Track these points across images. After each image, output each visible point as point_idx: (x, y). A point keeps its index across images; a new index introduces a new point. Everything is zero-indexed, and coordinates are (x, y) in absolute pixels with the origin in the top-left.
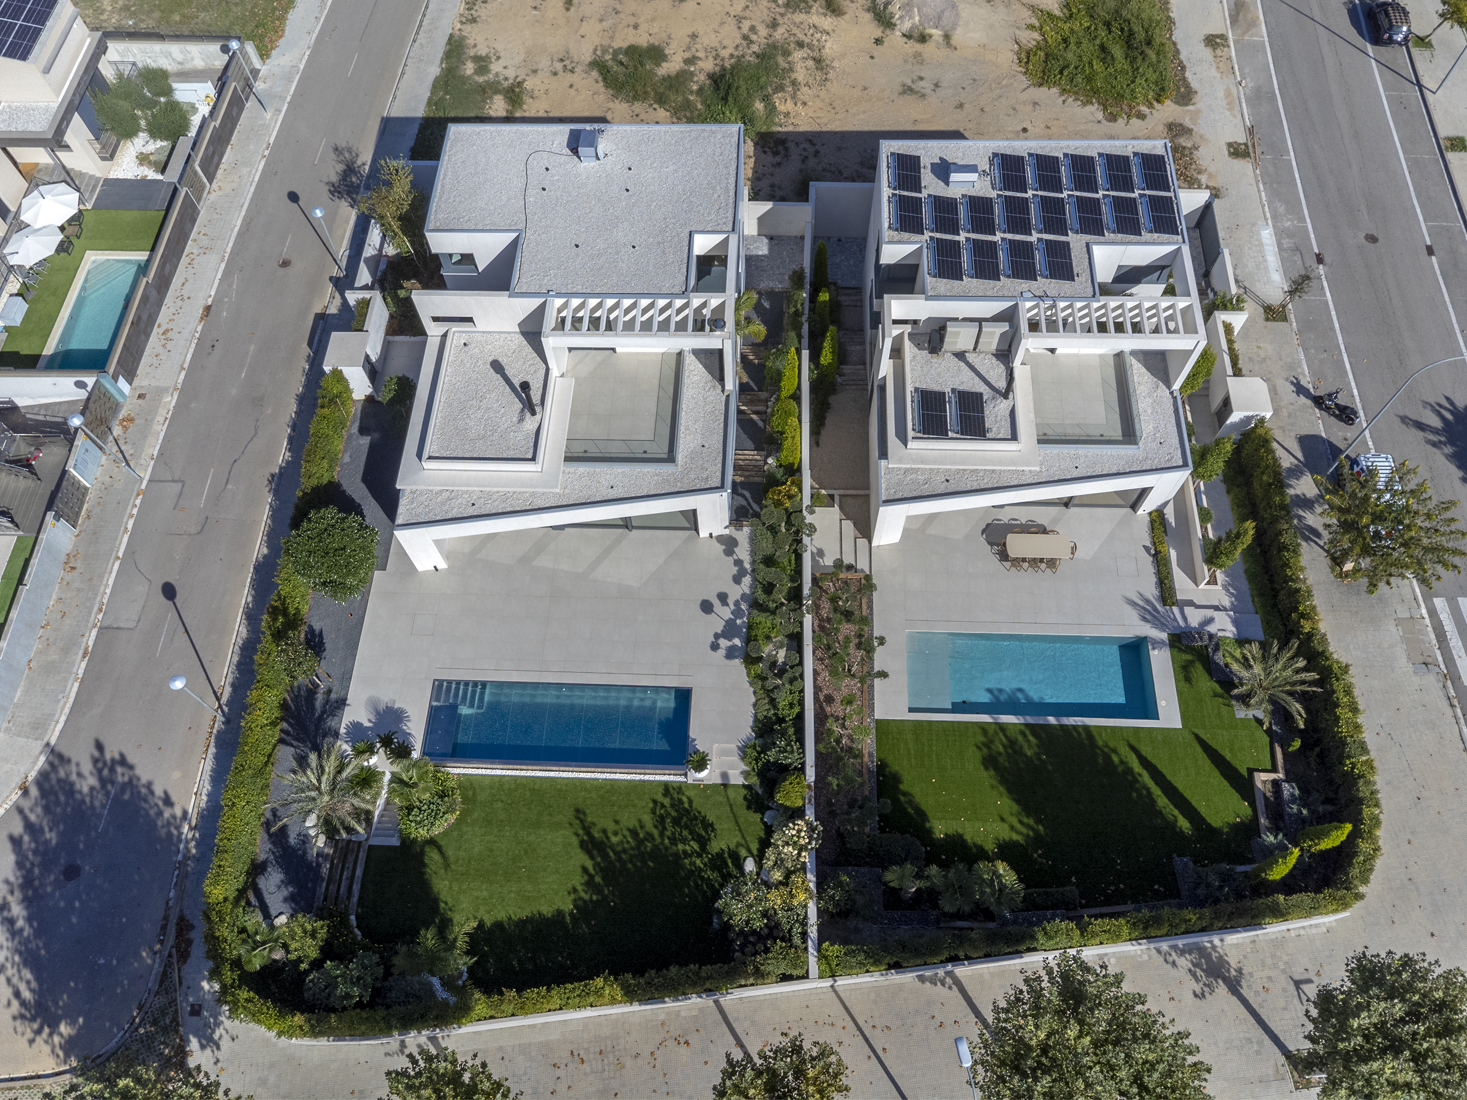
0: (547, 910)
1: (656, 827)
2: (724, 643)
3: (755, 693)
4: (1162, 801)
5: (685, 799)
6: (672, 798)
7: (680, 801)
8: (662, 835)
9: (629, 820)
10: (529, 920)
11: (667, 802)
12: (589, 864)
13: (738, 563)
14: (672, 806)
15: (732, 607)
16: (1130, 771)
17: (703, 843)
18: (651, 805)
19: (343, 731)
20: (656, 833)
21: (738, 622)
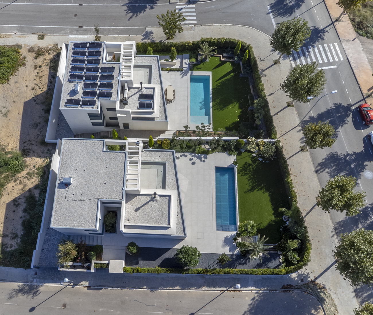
0: (269, 198)
1: (247, 175)
2: (203, 159)
3: (216, 152)
4: (228, 77)
5: (240, 169)
6: (240, 172)
7: (240, 170)
8: (249, 174)
9: (246, 181)
10: (271, 202)
11: (241, 173)
12: (257, 189)
13: (181, 156)
14: (242, 172)
15: (193, 157)
16: (221, 82)
17: (250, 165)
18: (242, 176)
19: (231, 253)
20: (248, 175)
21: (197, 156)
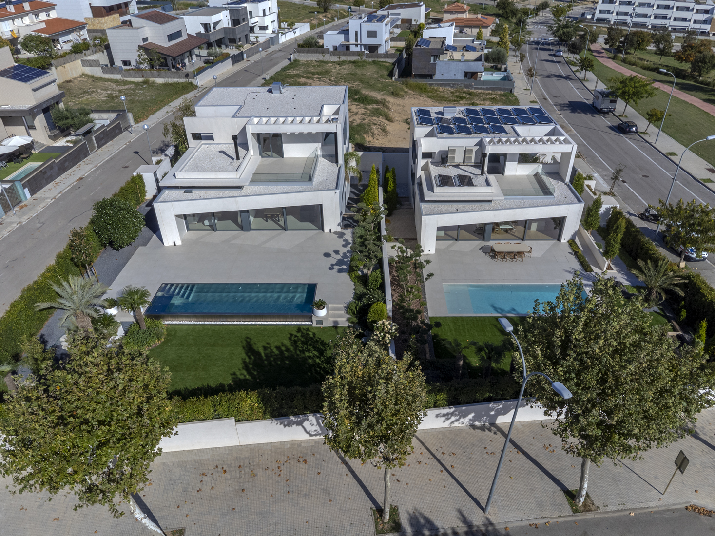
0: (213, 384)
1: (292, 345)
2: (336, 267)
3: (355, 284)
5: (310, 333)
7: (308, 334)
8: (295, 350)
9: (274, 343)
11: (299, 335)
13: (345, 240)
14: (302, 336)
15: (342, 255)
17: (321, 353)
18: (289, 336)
20: (292, 348)
21: (345, 260)
